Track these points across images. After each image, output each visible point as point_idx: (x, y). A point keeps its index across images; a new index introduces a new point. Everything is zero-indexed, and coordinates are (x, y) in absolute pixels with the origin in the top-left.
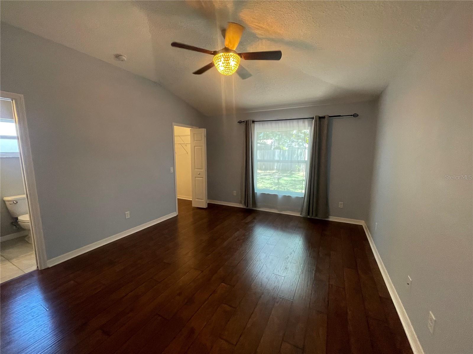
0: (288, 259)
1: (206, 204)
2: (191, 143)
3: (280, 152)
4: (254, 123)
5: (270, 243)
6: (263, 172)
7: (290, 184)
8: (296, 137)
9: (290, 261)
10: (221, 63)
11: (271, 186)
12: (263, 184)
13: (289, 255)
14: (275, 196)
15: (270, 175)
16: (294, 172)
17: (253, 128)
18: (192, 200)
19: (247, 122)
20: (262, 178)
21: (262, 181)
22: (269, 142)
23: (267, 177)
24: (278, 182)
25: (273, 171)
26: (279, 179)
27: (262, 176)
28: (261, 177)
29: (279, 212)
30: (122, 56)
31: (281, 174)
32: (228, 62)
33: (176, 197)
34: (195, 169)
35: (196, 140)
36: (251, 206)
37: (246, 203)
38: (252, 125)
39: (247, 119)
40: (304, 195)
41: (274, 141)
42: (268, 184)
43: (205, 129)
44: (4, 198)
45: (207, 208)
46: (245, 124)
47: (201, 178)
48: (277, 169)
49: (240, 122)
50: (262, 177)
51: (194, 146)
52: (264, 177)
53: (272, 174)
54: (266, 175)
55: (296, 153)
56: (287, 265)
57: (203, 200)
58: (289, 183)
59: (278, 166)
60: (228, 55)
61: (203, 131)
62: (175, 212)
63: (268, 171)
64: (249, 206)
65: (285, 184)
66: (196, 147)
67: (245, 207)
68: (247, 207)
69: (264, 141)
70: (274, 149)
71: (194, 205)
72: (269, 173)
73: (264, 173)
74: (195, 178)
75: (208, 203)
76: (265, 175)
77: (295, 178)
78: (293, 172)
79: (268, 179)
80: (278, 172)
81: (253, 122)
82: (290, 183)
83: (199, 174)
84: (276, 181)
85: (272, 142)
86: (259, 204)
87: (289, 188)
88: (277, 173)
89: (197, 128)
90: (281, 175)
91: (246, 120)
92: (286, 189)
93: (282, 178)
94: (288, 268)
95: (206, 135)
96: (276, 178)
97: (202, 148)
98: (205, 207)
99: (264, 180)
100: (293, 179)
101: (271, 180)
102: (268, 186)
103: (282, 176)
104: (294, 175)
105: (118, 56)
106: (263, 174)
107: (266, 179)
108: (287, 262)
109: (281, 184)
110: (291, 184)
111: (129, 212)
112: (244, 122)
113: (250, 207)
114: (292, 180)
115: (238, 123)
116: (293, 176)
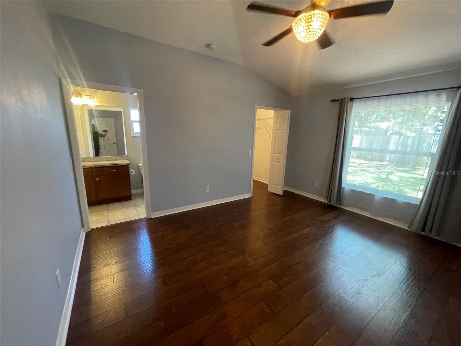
0: (366, 281)
1: (282, 191)
2: (273, 127)
3: (399, 139)
4: (352, 101)
5: (347, 253)
6: (368, 162)
7: (406, 183)
8: (430, 119)
9: (369, 286)
10: (301, 28)
11: (374, 181)
12: (363, 178)
13: (369, 277)
14: (371, 196)
15: (376, 167)
16: (419, 167)
17: (350, 107)
18: (268, 183)
19: (342, 100)
20: (363, 171)
21: (363, 174)
22: (384, 125)
23: (372, 170)
24: (387, 178)
25: (383, 163)
26: (389, 174)
27: (364, 167)
28: (362, 169)
29: (373, 216)
30: (211, 44)
31: (395, 167)
32: (309, 24)
33: (252, 178)
34: (274, 153)
35: (279, 123)
36: (335, 202)
37: (329, 196)
38: (349, 103)
39: (343, 97)
40: (419, 202)
41: (393, 125)
42: (371, 179)
43: (290, 111)
44: (139, 164)
45: (282, 195)
46: (340, 103)
47: (280, 164)
48: (389, 161)
49: (333, 101)
50: (364, 169)
51: (276, 130)
52: (367, 169)
53: (381, 166)
54: (371, 167)
55: (427, 141)
56: (361, 290)
57: (279, 187)
58: (405, 181)
59: (393, 157)
60: (311, 15)
61: (287, 113)
62: (250, 194)
63: (376, 162)
64: (331, 201)
65: (397, 181)
66: (278, 131)
67: (326, 202)
68: (330, 202)
69: (377, 124)
70: (391, 134)
71: (270, 189)
72: (376, 164)
73: (369, 164)
74: (274, 163)
75: (284, 191)
76: (368, 167)
77: (417, 174)
78: (416, 167)
79: (372, 173)
80: (391, 165)
81: (352, 99)
82: (407, 181)
83: (278, 159)
84: (385, 176)
85: (389, 125)
86: (345, 202)
87: (402, 188)
88: (388, 165)
89: (282, 110)
90: (394, 169)
91: (341, 97)
92: (396, 188)
93: (395, 173)
94: (363, 294)
95: (289, 118)
96: (385, 172)
97: (283, 132)
98: (280, 194)
99: (365, 173)
100: (414, 176)
101: (375, 174)
102: (370, 181)
103: (396, 170)
104: (418, 171)
105: (208, 46)
106: (366, 165)
107: (369, 172)
108: (363, 285)
109: (391, 181)
110: (408, 183)
111: (209, 187)
112: (338, 100)
113: (333, 203)
114: (412, 178)
115: (331, 102)
116: (416, 171)
